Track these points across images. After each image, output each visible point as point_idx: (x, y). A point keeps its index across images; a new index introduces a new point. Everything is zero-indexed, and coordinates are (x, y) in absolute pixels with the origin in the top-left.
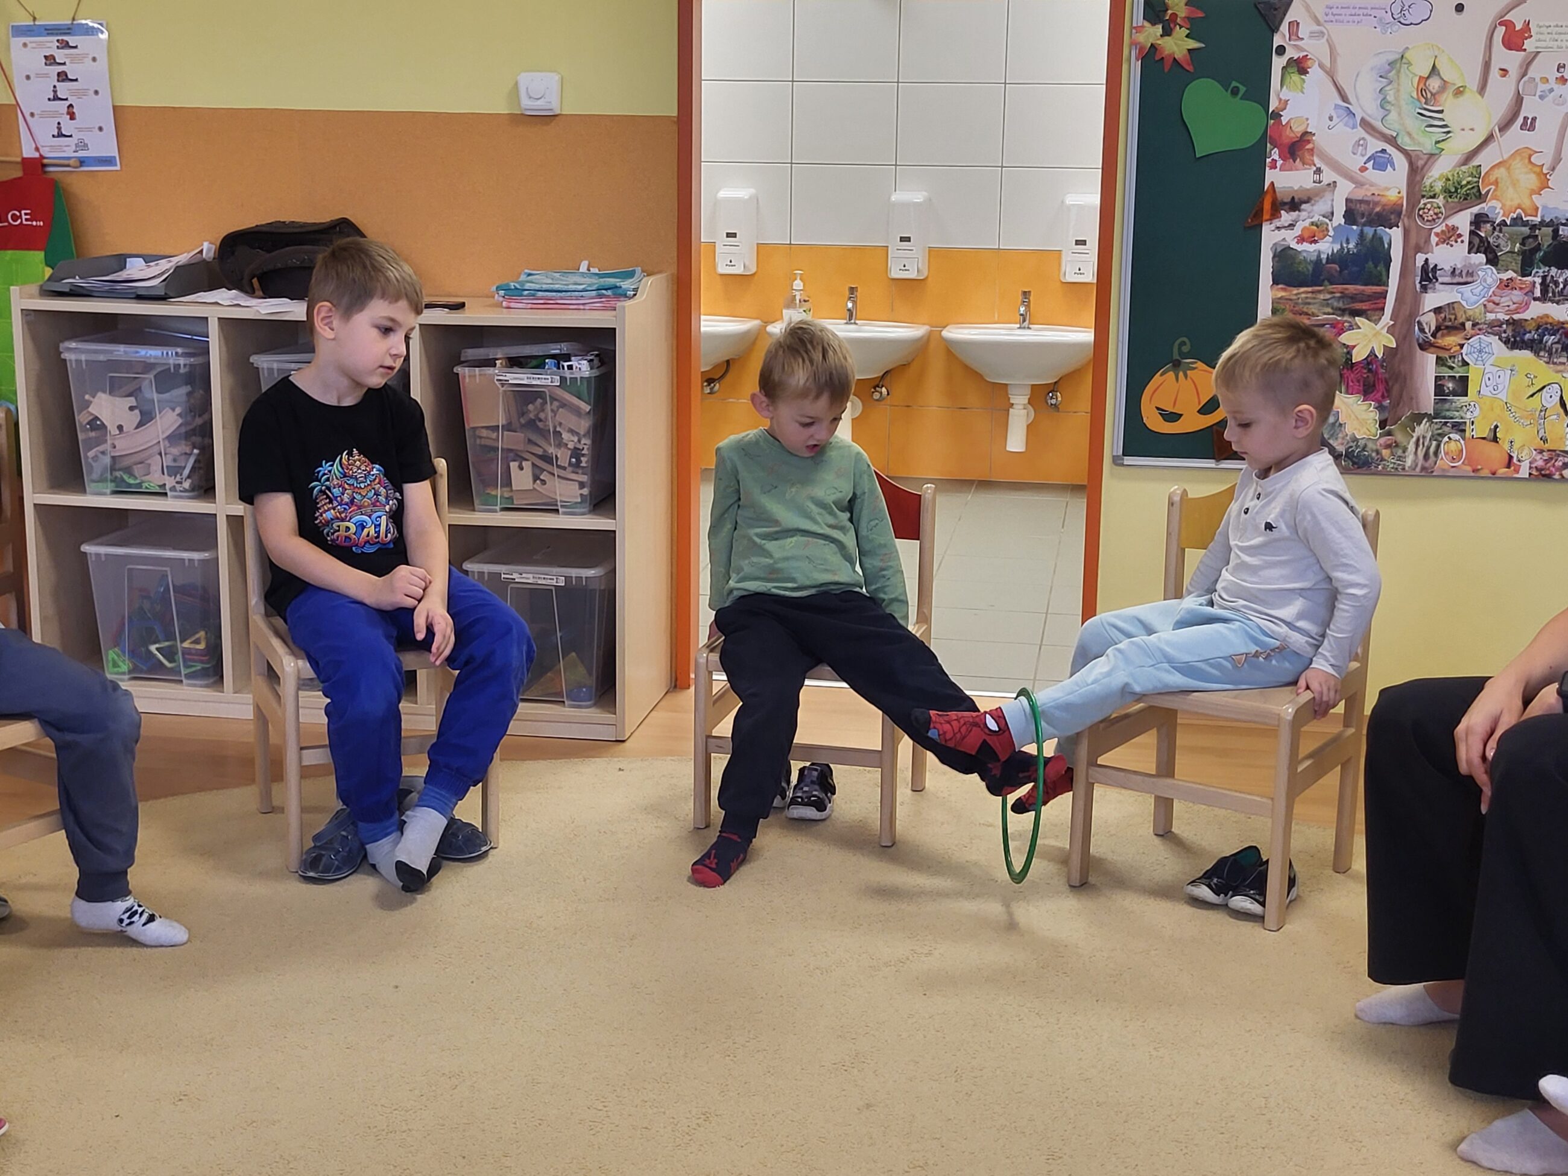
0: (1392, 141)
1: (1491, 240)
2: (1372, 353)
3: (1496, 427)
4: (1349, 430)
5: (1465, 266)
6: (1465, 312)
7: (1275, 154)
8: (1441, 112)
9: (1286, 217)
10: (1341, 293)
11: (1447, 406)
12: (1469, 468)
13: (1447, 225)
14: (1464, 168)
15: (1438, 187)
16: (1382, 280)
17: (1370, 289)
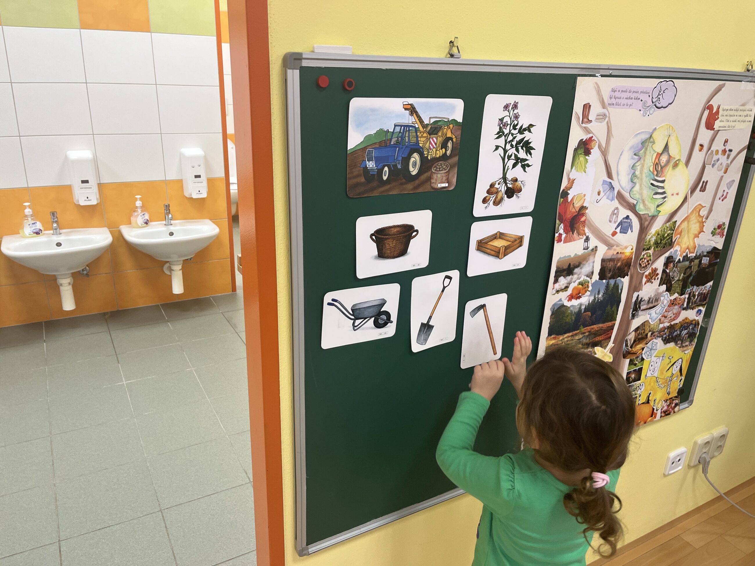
0: (632, 208)
1: (671, 274)
3: (650, 394)
5: (655, 295)
7: (561, 229)
8: (663, 182)
9: (563, 281)
10: (589, 332)
13: (652, 269)
14: (668, 225)
15: (653, 241)
16: (613, 317)
17: (605, 325)
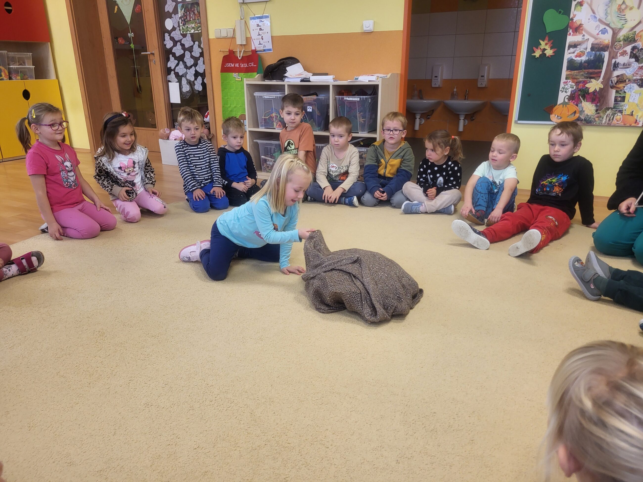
0: (608, 25)
1: (637, 54)
2: (596, 90)
3: (633, 111)
4: (586, 112)
5: (628, 62)
6: (627, 77)
7: (571, 31)
8: (625, 15)
9: (572, 50)
10: (588, 72)
11: (617, 105)
12: (622, 124)
13: (623, 50)
14: (631, 32)
15: (622, 38)
16: (601, 68)
17: (596, 71)
